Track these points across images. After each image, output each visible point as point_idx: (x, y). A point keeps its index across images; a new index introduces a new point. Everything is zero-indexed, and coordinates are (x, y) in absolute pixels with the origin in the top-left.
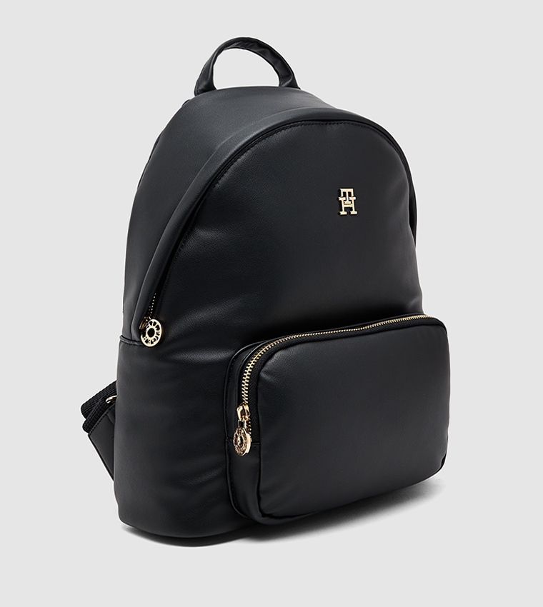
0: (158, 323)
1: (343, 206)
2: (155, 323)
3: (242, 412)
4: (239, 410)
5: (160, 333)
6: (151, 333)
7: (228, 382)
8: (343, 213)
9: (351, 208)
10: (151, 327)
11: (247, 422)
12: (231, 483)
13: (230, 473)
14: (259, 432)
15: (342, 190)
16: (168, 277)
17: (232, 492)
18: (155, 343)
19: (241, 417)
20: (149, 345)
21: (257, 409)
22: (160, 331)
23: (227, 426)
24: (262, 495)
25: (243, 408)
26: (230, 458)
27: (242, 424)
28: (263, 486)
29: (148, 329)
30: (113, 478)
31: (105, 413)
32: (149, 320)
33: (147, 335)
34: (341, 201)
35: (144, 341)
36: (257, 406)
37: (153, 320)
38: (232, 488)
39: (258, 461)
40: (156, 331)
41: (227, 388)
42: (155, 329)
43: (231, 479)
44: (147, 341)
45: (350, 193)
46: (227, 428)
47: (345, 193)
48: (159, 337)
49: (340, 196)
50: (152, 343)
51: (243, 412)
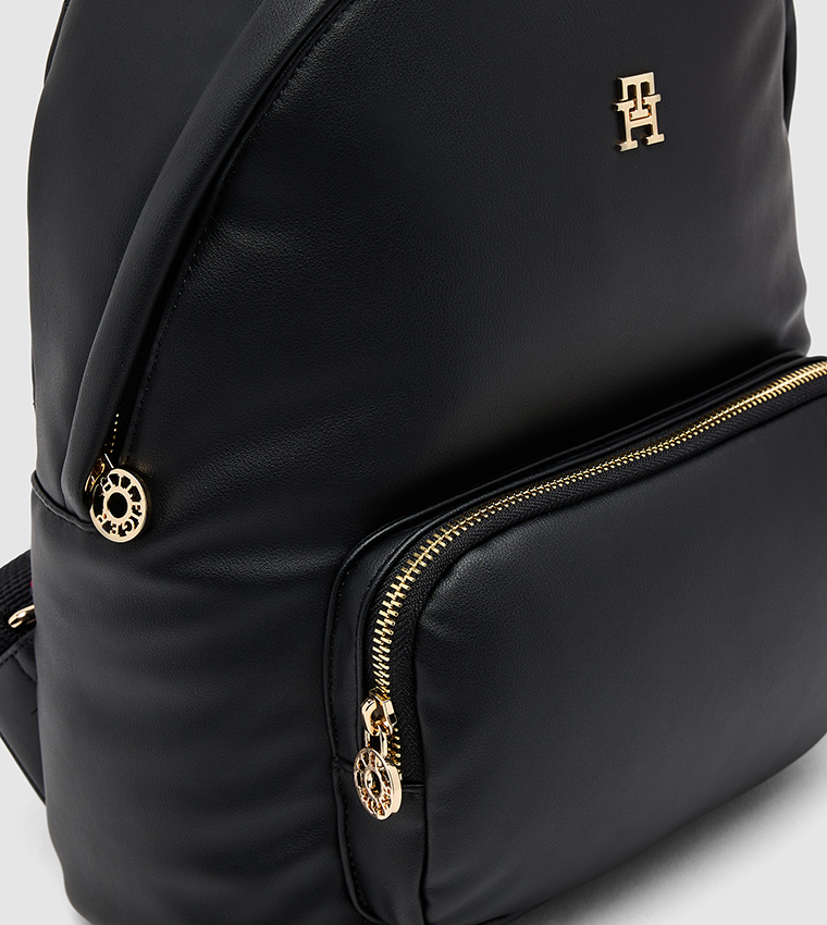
0: (135, 482)
1: (629, 125)
2: (126, 482)
3: (377, 713)
4: (367, 710)
5: (143, 510)
6: (118, 506)
7: (334, 627)
8: (630, 144)
9: (650, 126)
10: (115, 489)
11: (389, 738)
12: (351, 860)
13: (347, 838)
14: (422, 761)
15: (626, 82)
16: (152, 358)
17: (354, 878)
18: (131, 535)
19: (374, 725)
20: (114, 537)
21: (415, 707)
22: (143, 504)
23: (335, 731)
24: (430, 898)
25: (379, 707)
26: (345, 805)
27: (375, 743)
28: (433, 880)
29: (107, 495)
30: (43, 798)
31: (9, 652)
32: (108, 469)
33: (105, 510)
34: (622, 113)
35: (99, 525)
36: (414, 699)
37: (121, 473)
38: (352, 869)
39: (420, 826)
40: (130, 504)
41: (331, 644)
42: (128, 497)
43: (349, 850)
44: (108, 527)
45: (645, 86)
46: (335, 735)
47: (632, 89)
48: (141, 520)
49: (619, 97)
50: (122, 533)
51: (377, 716)
